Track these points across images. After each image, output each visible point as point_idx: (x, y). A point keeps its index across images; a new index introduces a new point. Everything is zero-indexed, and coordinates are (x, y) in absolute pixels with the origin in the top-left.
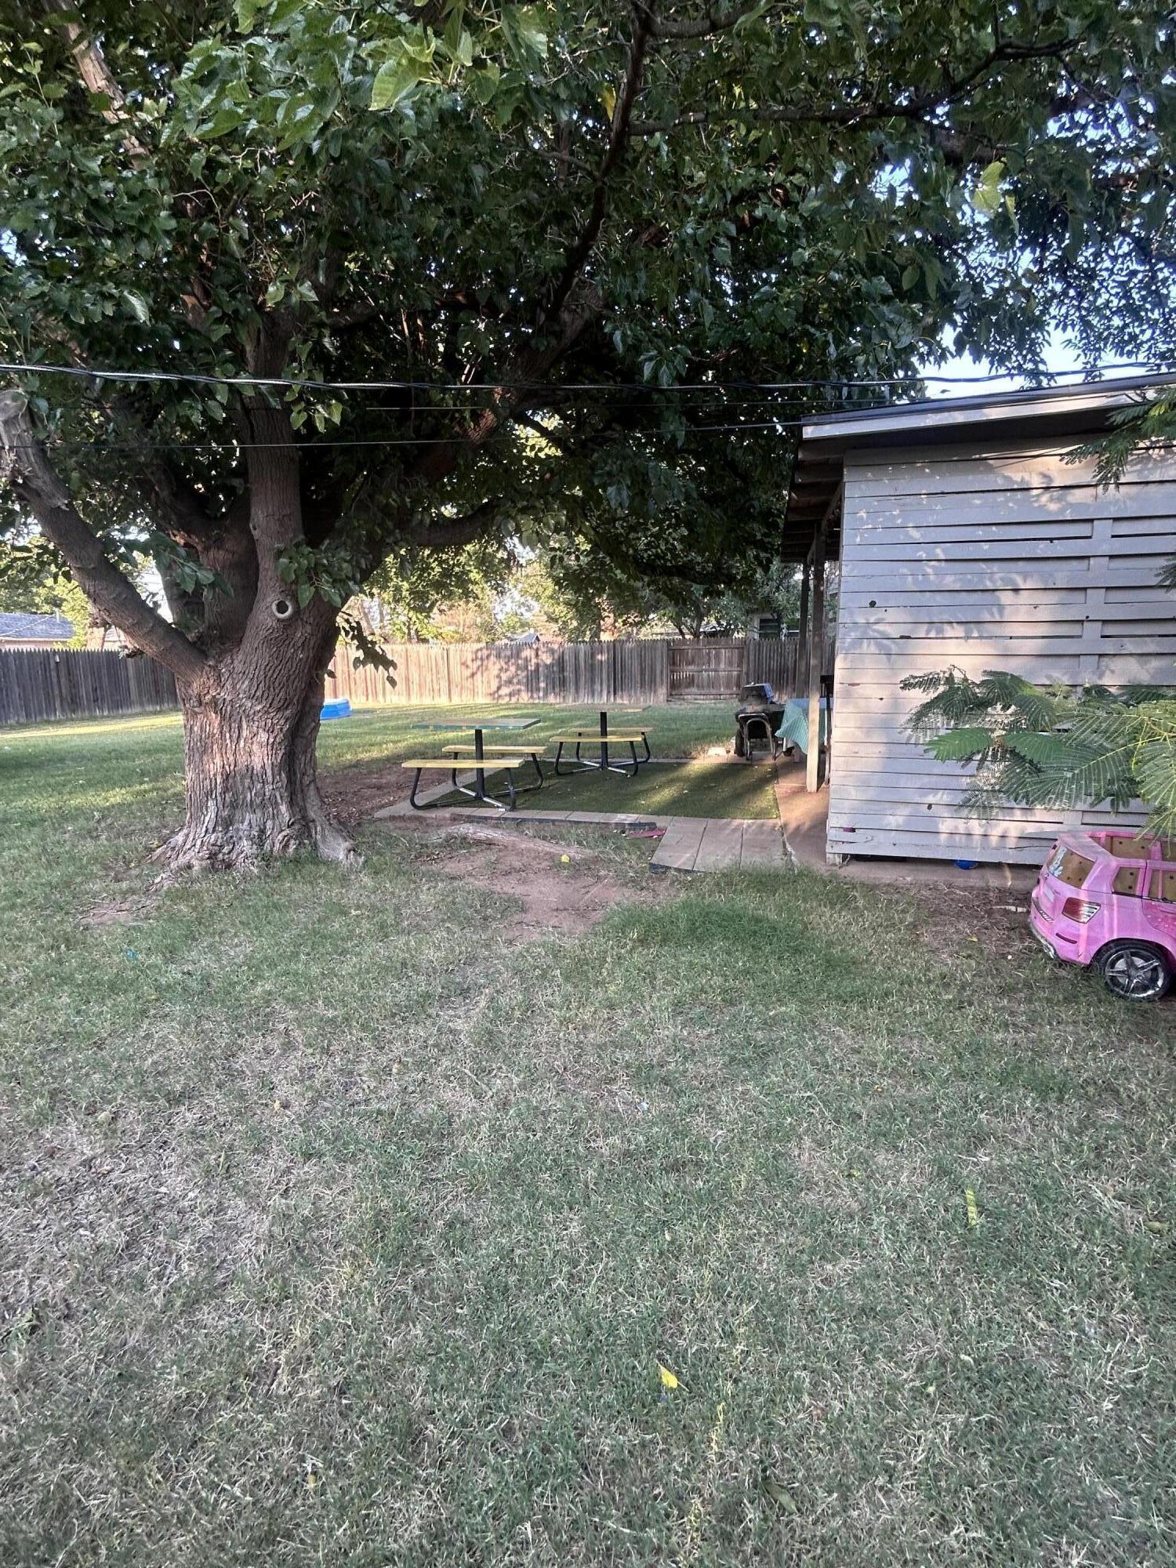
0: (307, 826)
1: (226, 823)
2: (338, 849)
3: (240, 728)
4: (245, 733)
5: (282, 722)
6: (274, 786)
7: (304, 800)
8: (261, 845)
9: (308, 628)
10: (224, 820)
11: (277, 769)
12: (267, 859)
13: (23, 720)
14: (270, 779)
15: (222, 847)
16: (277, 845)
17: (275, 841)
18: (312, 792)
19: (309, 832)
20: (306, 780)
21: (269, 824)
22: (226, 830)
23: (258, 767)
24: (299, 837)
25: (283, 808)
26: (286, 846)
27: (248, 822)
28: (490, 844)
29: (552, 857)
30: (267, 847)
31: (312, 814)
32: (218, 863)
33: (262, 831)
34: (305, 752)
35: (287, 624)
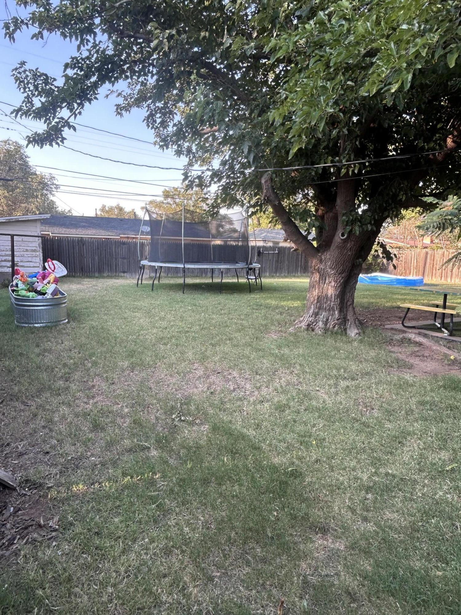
0: (345, 322)
1: (316, 314)
2: (353, 332)
3: (325, 279)
4: (327, 281)
5: (341, 278)
6: (334, 303)
7: (347, 311)
8: (326, 325)
9: (353, 243)
10: (315, 313)
11: (337, 296)
12: (326, 330)
13: (286, 275)
14: (333, 300)
15: (313, 323)
16: (331, 326)
17: (331, 325)
18: (351, 309)
19: (345, 324)
20: (349, 303)
21: (330, 317)
22: (316, 317)
23: (329, 295)
24: (340, 324)
25: (336, 312)
26: (334, 327)
27: (323, 315)
28: (420, 344)
29: (446, 356)
30: (328, 326)
31: (349, 318)
32: (310, 327)
33: (327, 320)
34: (350, 292)
35: (345, 241)
